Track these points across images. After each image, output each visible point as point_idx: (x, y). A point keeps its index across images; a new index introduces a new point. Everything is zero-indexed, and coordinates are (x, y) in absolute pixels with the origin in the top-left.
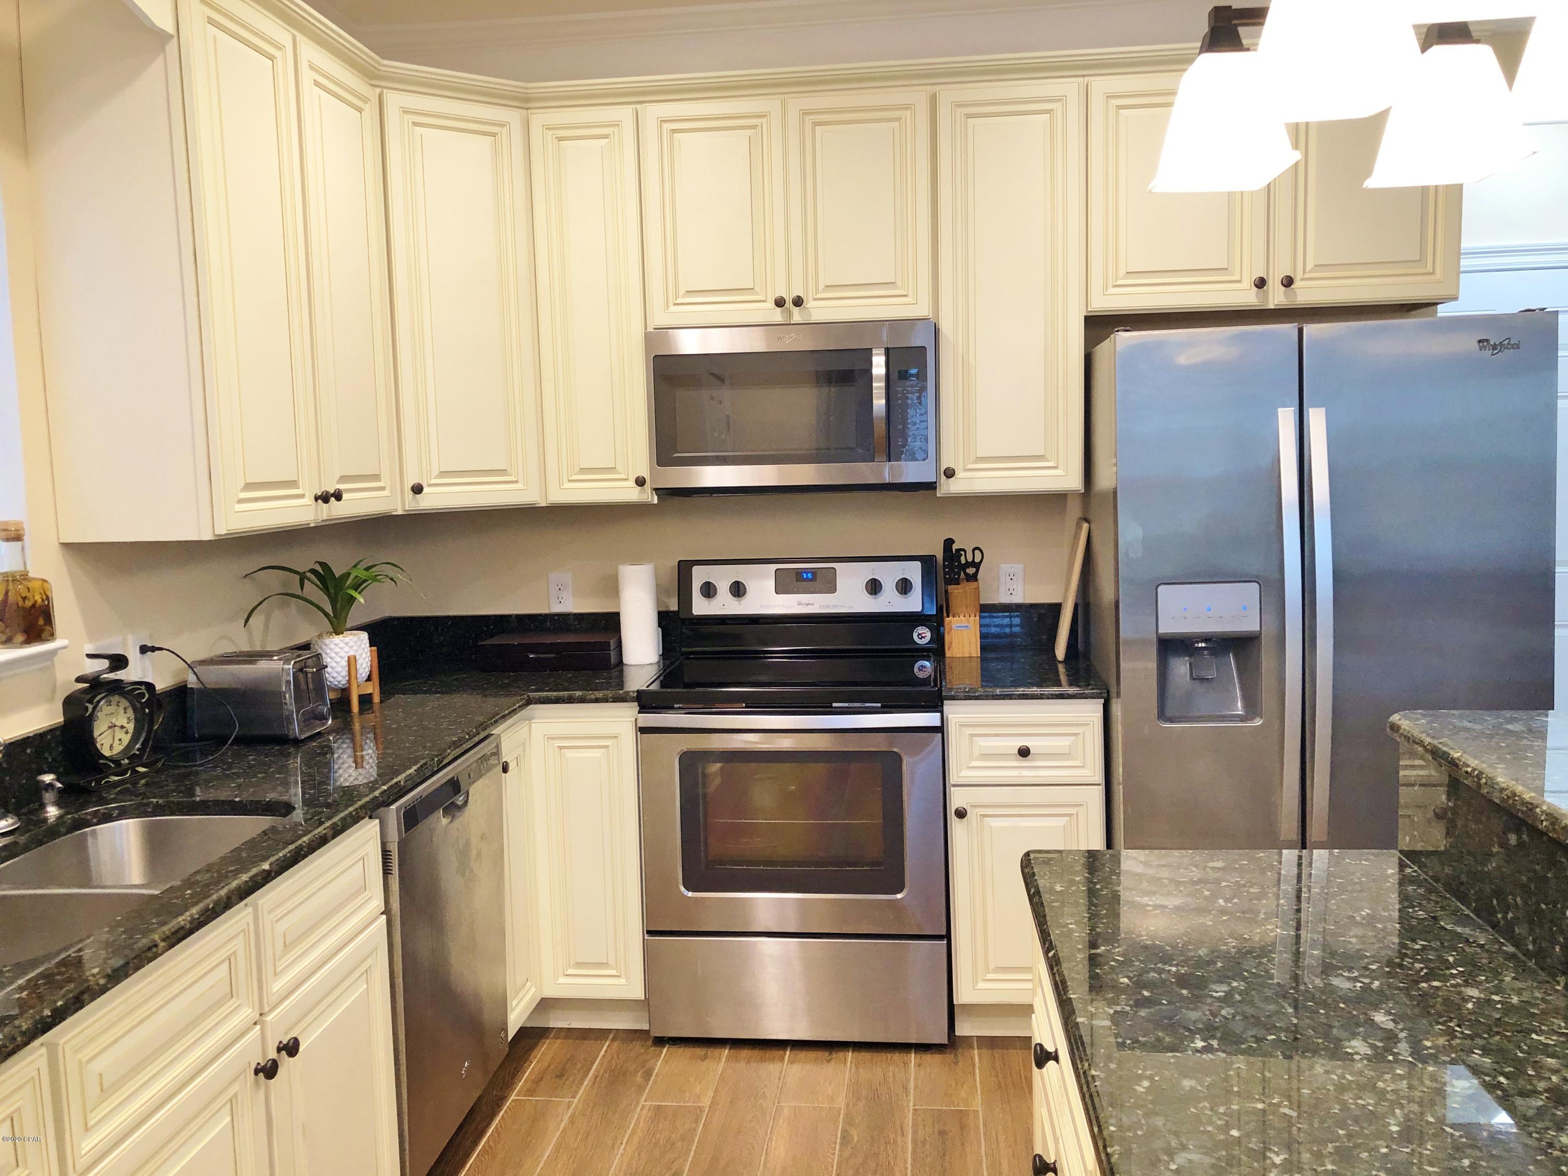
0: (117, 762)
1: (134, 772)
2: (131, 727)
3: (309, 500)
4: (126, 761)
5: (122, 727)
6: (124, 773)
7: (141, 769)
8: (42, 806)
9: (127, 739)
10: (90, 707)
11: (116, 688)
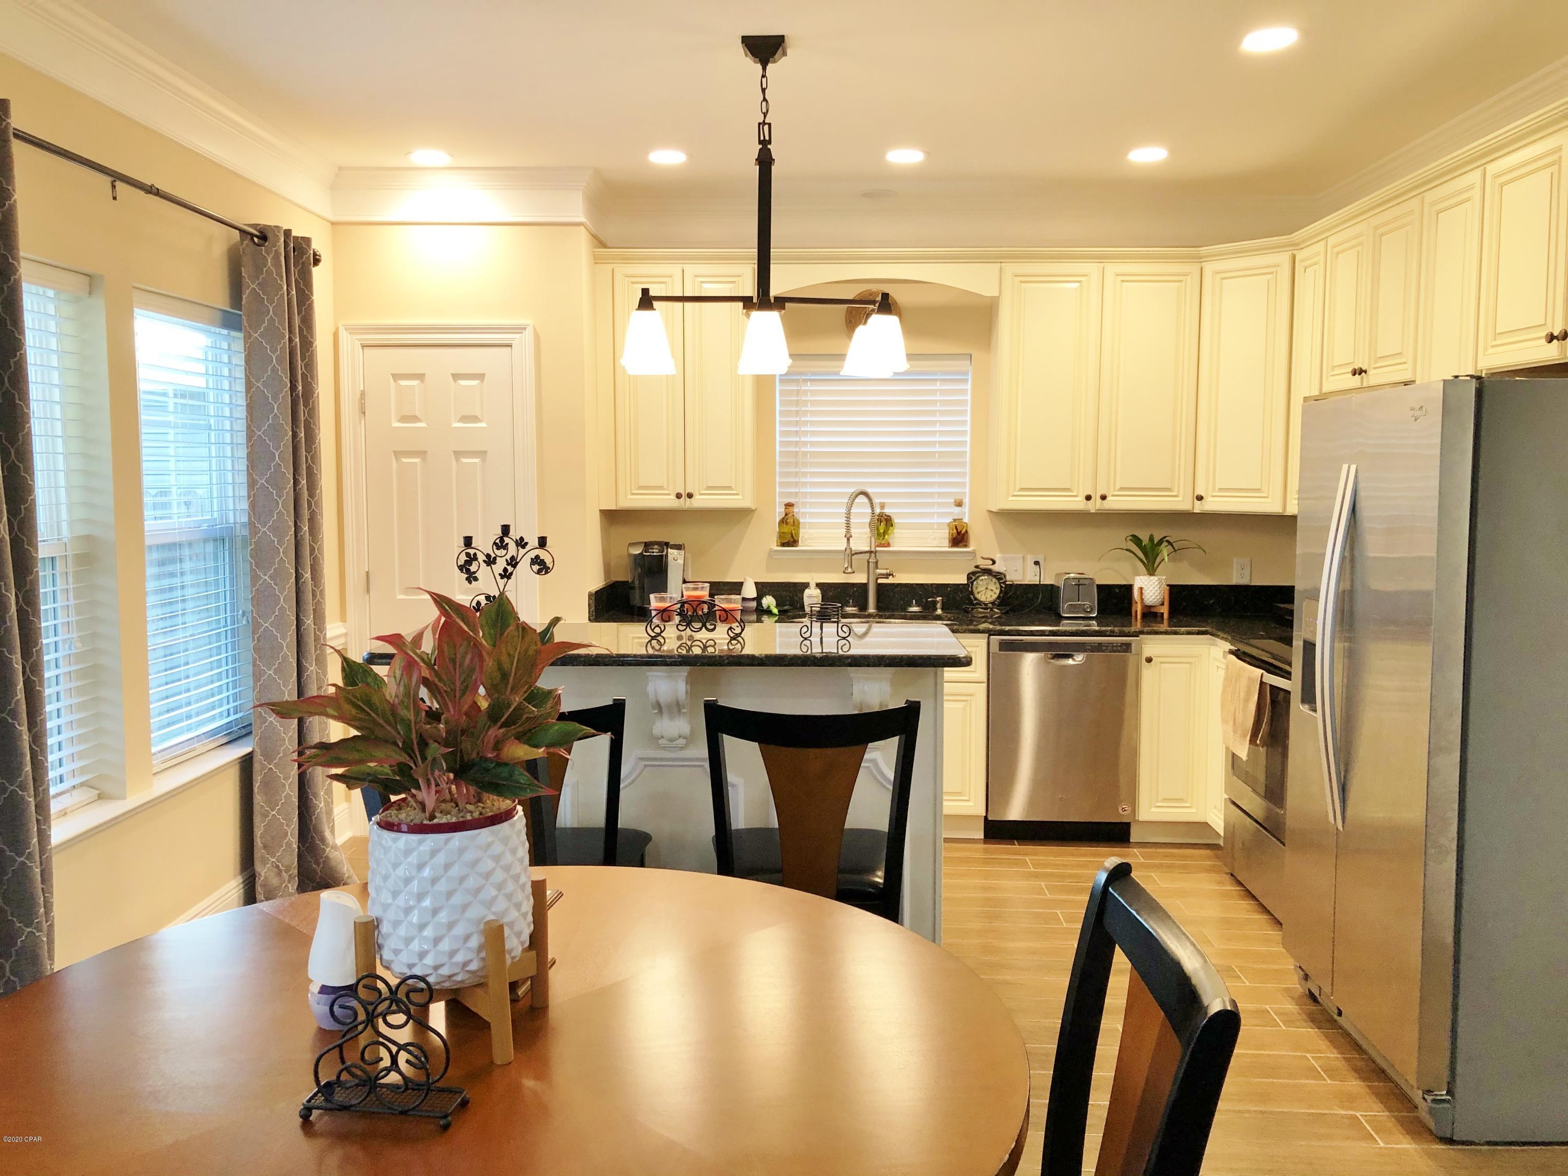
0: (986, 604)
1: (991, 610)
2: (998, 592)
3: (1081, 498)
4: (990, 605)
5: (992, 590)
6: (987, 609)
7: (996, 610)
8: (936, 609)
9: (995, 596)
10: (974, 578)
11: (988, 572)
